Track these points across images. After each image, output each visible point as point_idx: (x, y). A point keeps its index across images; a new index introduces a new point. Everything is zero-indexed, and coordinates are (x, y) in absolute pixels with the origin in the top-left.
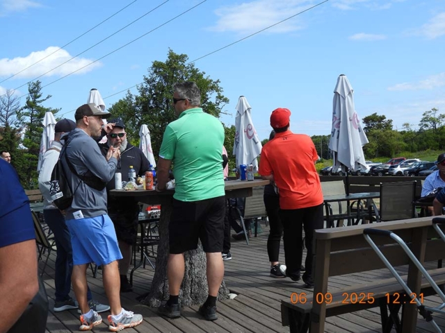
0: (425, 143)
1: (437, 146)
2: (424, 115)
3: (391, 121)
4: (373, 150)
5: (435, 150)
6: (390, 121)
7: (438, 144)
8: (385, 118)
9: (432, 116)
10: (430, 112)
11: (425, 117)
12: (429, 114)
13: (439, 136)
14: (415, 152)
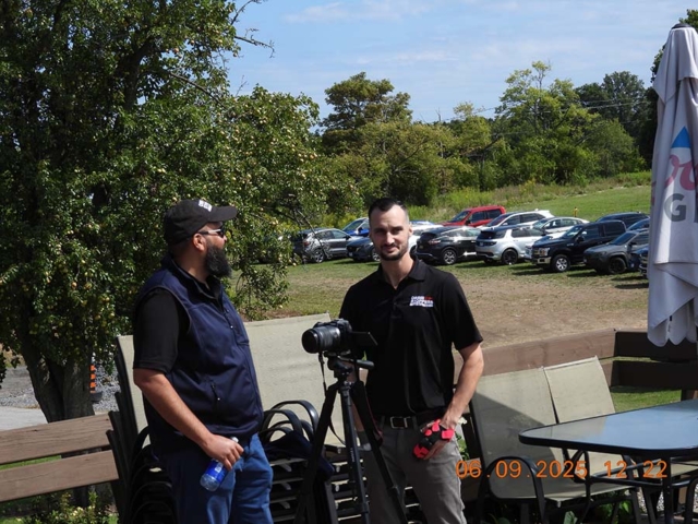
0: (516, 164)
1: (550, 171)
2: (511, 80)
3: (406, 97)
4: (377, 183)
5: (545, 183)
6: (404, 98)
7: (552, 165)
8: (390, 89)
9: (534, 85)
10: (527, 73)
11: (511, 87)
12: (527, 79)
13: (554, 142)
14: (492, 188)
